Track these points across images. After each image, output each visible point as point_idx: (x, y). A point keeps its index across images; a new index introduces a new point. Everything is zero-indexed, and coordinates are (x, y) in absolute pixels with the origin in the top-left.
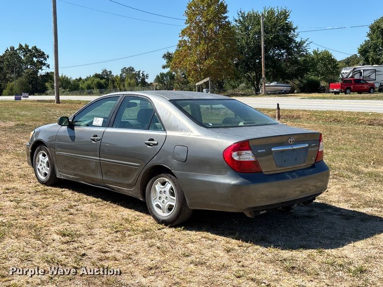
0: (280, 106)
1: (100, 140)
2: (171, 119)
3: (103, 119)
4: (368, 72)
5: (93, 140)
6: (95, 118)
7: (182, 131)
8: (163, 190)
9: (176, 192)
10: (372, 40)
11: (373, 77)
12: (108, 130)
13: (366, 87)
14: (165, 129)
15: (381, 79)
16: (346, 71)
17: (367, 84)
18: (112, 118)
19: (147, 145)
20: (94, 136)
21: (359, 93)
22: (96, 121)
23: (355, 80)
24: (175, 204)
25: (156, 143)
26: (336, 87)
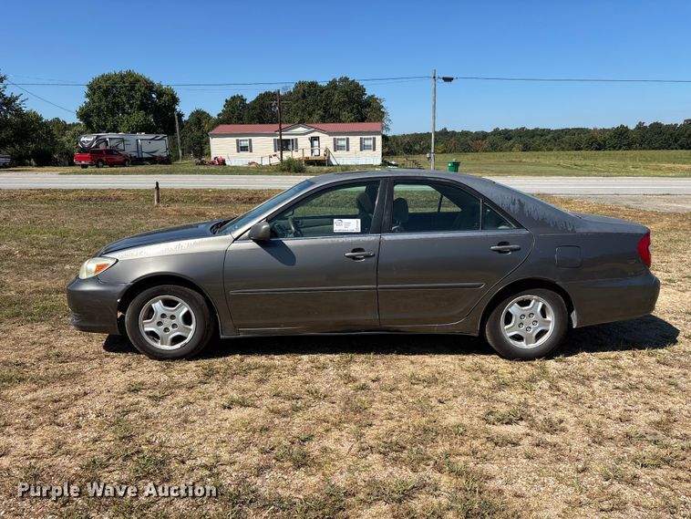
0: (160, 186)
1: (374, 255)
2: (526, 210)
3: (359, 220)
4: (115, 141)
5: (354, 258)
6: (335, 220)
7: (556, 226)
8: (527, 313)
9: (554, 311)
10: (94, 102)
11: (121, 146)
12: (387, 237)
13: (118, 159)
14: (520, 226)
15: (130, 150)
16: (87, 139)
17: (121, 155)
18: (386, 218)
19: (496, 253)
20: (354, 251)
21: (111, 166)
22: (340, 225)
23: (106, 150)
24: (551, 328)
25: (516, 246)
26: (84, 159)
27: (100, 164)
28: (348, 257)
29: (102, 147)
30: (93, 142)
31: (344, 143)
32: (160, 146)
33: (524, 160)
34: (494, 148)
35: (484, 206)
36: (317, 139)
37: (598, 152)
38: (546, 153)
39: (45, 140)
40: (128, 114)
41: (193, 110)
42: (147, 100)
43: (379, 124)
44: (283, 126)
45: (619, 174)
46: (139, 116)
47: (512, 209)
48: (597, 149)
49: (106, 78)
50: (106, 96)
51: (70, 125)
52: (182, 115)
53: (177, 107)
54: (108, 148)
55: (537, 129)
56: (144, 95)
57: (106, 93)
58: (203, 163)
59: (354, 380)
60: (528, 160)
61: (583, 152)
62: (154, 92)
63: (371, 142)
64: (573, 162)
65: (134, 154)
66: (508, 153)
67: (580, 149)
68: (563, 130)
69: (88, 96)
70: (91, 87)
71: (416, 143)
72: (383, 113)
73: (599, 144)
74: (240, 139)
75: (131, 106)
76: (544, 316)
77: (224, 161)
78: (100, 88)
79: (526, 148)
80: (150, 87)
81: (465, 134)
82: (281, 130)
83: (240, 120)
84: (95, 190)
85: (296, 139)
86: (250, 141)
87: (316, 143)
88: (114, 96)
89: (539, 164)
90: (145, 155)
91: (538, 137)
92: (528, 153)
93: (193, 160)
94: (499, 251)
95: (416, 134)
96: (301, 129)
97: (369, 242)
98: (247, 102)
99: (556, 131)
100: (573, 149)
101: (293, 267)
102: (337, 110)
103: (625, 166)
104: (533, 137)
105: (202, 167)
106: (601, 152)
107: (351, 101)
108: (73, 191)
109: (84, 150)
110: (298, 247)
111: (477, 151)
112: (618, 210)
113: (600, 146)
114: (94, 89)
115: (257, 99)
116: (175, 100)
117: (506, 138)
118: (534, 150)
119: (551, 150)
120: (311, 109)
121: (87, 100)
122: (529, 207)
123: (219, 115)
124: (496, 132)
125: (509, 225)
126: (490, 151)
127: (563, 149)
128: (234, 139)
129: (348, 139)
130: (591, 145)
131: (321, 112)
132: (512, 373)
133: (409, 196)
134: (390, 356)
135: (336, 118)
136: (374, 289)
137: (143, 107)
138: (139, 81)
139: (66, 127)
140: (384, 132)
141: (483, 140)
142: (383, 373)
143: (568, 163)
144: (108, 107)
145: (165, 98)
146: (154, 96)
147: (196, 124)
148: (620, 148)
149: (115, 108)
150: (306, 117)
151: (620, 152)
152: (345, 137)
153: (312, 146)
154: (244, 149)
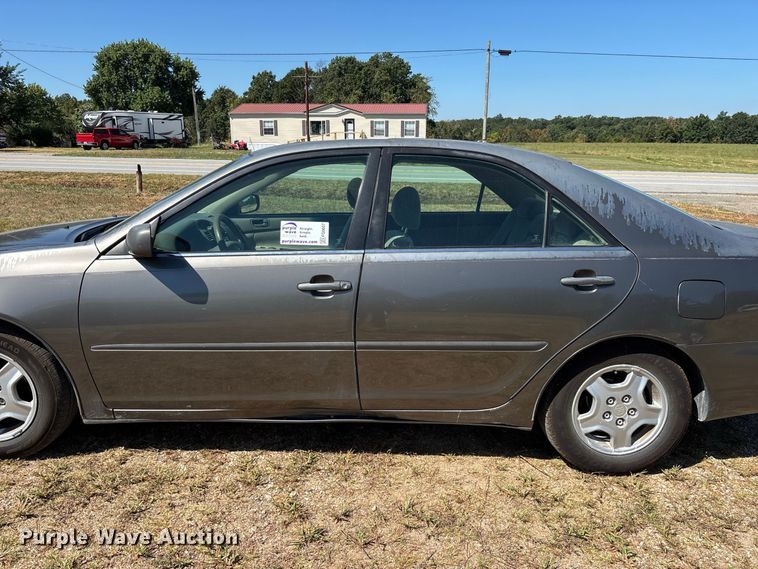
1: (350, 289)
2: (626, 211)
3: (327, 224)
4: (122, 120)
5: (315, 292)
6: (283, 223)
7: (680, 243)
8: (619, 395)
9: (669, 392)
10: (103, 75)
11: (130, 126)
12: (375, 256)
13: (127, 140)
14: (614, 242)
15: (140, 130)
16: (92, 117)
17: (129, 136)
18: (374, 221)
19: (572, 289)
20: (315, 280)
21: (118, 148)
22: (293, 232)
23: (112, 131)
24: (660, 422)
25: (608, 279)
26: (88, 139)
27: (105, 145)
28: (304, 290)
29: (108, 125)
30: (97, 121)
31: (383, 127)
32: (174, 126)
33: (589, 152)
34: (554, 138)
35: (552, 204)
36: (351, 121)
37: (673, 144)
38: (614, 144)
39: (50, 118)
40: (142, 90)
41: (217, 87)
42: (163, 74)
43: (425, 106)
44: (311, 106)
45: (699, 169)
46: (154, 93)
47: (601, 213)
48: (672, 141)
49: (117, 48)
50: (117, 70)
51: (81, 102)
52: (202, 93)
53: (196, 83)
54: (115, 127)
55: (604, 118)
56: (159, 68)
57: (117, 65)
58: (221, 147)
59: (304, 517)
60: (594, 152)
61: (657, 144)
62: (170, 65)
63: (413, 127)
64: (645, 155)
65: (145, 136)
66: (570, 144)
67: (652, 141)
68: (634, 119)
69: (97, 68)
70: (99, 59)
71: (467, 130)
72: (429, 94)
73: (675, 136)
74: (264, 120)
75: (145, 81)
76: (649, 400)
77: (245, 145)
78: (109, 59)
79: (591, 139)
80: (166, 59)
81: (523, 121)
82: (308, 111)
83: (268, 99)
84: (81, 174)
85: (328, 121)
86: (276, 122)
87: (350, 126)
88: (126, 69)
89: (606, 157)
90: (157, 137)
91: (606, 127)
92: (594, 144)
93: (211, 142)
94: (577, 287)
95: (468, 121)
96: (334, 110)
97: (343, 265)
98: (277, 80)
99: (626, 120)
100: (645, 141)
101: (203, 308)
102: (378, 90)
103: (705, 161)
104: (600, 126)
105: (219, 152)
106: (677, 144)
107: (394, 81)
108: (56, 174)
109: (88, 129)
110: (213, 270)
111: (536, 141)
112: (710, 212)
113: (676, 139)
114: (103, 60)
115: (288, 75)
116: (194, 75)
117: (569, 127)
118: (600, 141)
119: (620, 141)
120: (348, 88)
121: (96, 73)
122: (632, 208)
123: (245, 94)
124: (558, 120)
125: (595, 240)
126: (549, 141)
127: (633, 141)
128: (258, 120)
129: (387, 122)
130: (666, 136)
131: (359, 92)
132: (590, 505)
133: (452, 190)
134: (380, 456)
135: (376, 99)
136: (349, 348)
137: (158, 82)
138: (153, 51)
139: (76, 104)
140: (431, 117)
141: (542, 129)
142: (359, 498)
143: (640, 156)
144: (119, 81)
145: (183, 72)
146: (170, 69)
147: (219, 104)
148: (699, 140)
149: (127, 83)
150: (342, 98)
151: (699, 145)
152: (384, 120)
153: (346, 130)
154: (268, 131)
